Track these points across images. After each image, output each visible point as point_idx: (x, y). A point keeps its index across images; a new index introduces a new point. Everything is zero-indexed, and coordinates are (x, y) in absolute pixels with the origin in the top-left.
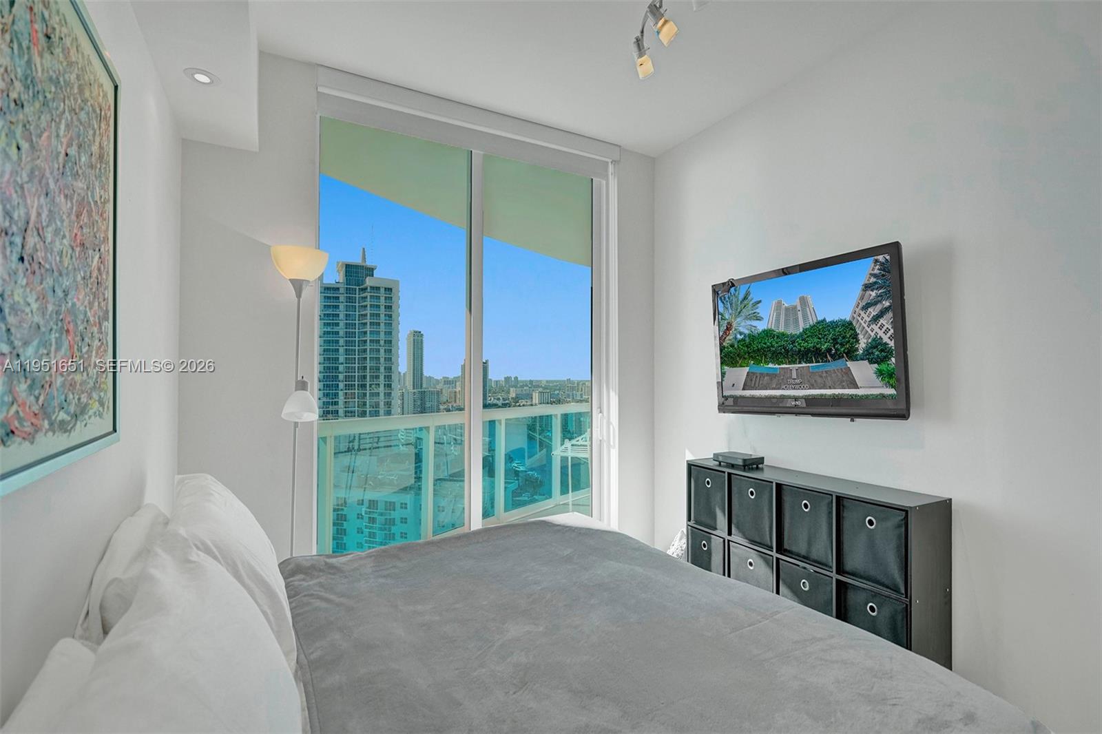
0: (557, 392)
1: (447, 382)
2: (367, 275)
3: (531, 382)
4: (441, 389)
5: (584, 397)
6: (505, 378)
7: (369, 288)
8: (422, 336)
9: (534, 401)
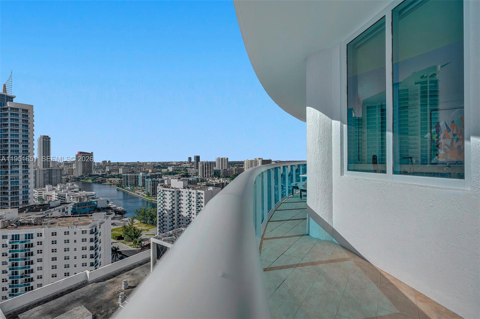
0: (131, 168)
1: (66, 163)
2: (8, 101)
3: (118, 163)
4: (63, 168)
5: (146, 170)
6: (103, 161)
8: (49, 138)
9: (120, 173)
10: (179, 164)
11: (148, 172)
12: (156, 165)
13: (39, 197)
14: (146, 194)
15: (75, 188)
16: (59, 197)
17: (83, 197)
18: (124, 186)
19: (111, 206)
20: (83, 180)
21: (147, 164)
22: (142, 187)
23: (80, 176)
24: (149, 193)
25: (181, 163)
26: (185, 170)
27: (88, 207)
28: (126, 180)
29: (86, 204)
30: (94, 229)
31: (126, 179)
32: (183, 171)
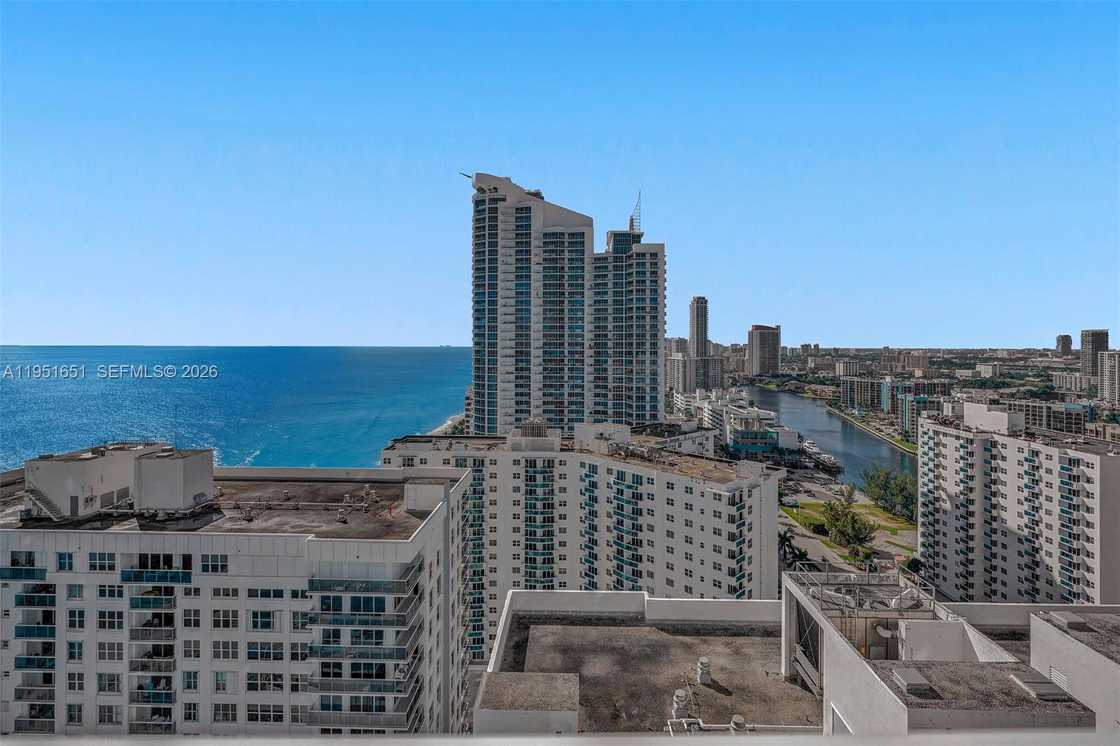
0: (868, 363)
1: (736, 349)
2: (634, 242)
3: (836, 350)
4: (728, 358)
5: (907, 369)
6: (802, 346)
7: (635, 255)
8: (706, 301)
9: (837, 373)
10: (1020, 355)
11: (911, 375)
12: (939, 357)
13: (685, 410)
14: (899, 434)
15: (742, 400)
16: (714, 415)
17: (751, 421)
18: (843, 405)
19: (810, 450)
20: (761, 385)
21: (909, 353)
22: (888, 413)
23: (757, 376)
24: (907, 432)
25: (1029, 353)
26: (1042, 376)
27: (761, 443)
28: (849, 393)
29: (756, 435)
30: (737, 493)
31: (849, 390)
32: (1031, 379)
